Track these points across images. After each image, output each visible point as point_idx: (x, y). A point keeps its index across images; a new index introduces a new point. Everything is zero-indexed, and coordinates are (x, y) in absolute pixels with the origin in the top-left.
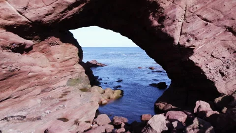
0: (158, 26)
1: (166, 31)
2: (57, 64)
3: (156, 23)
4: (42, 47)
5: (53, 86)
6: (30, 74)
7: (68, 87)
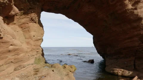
0: (132, 9)
1: (138, 12)
2: (32, 42)
3: (130, 7)
4: (23, 21)
5: (24, 64)
6: (11, 47)
7: (35, 65)
